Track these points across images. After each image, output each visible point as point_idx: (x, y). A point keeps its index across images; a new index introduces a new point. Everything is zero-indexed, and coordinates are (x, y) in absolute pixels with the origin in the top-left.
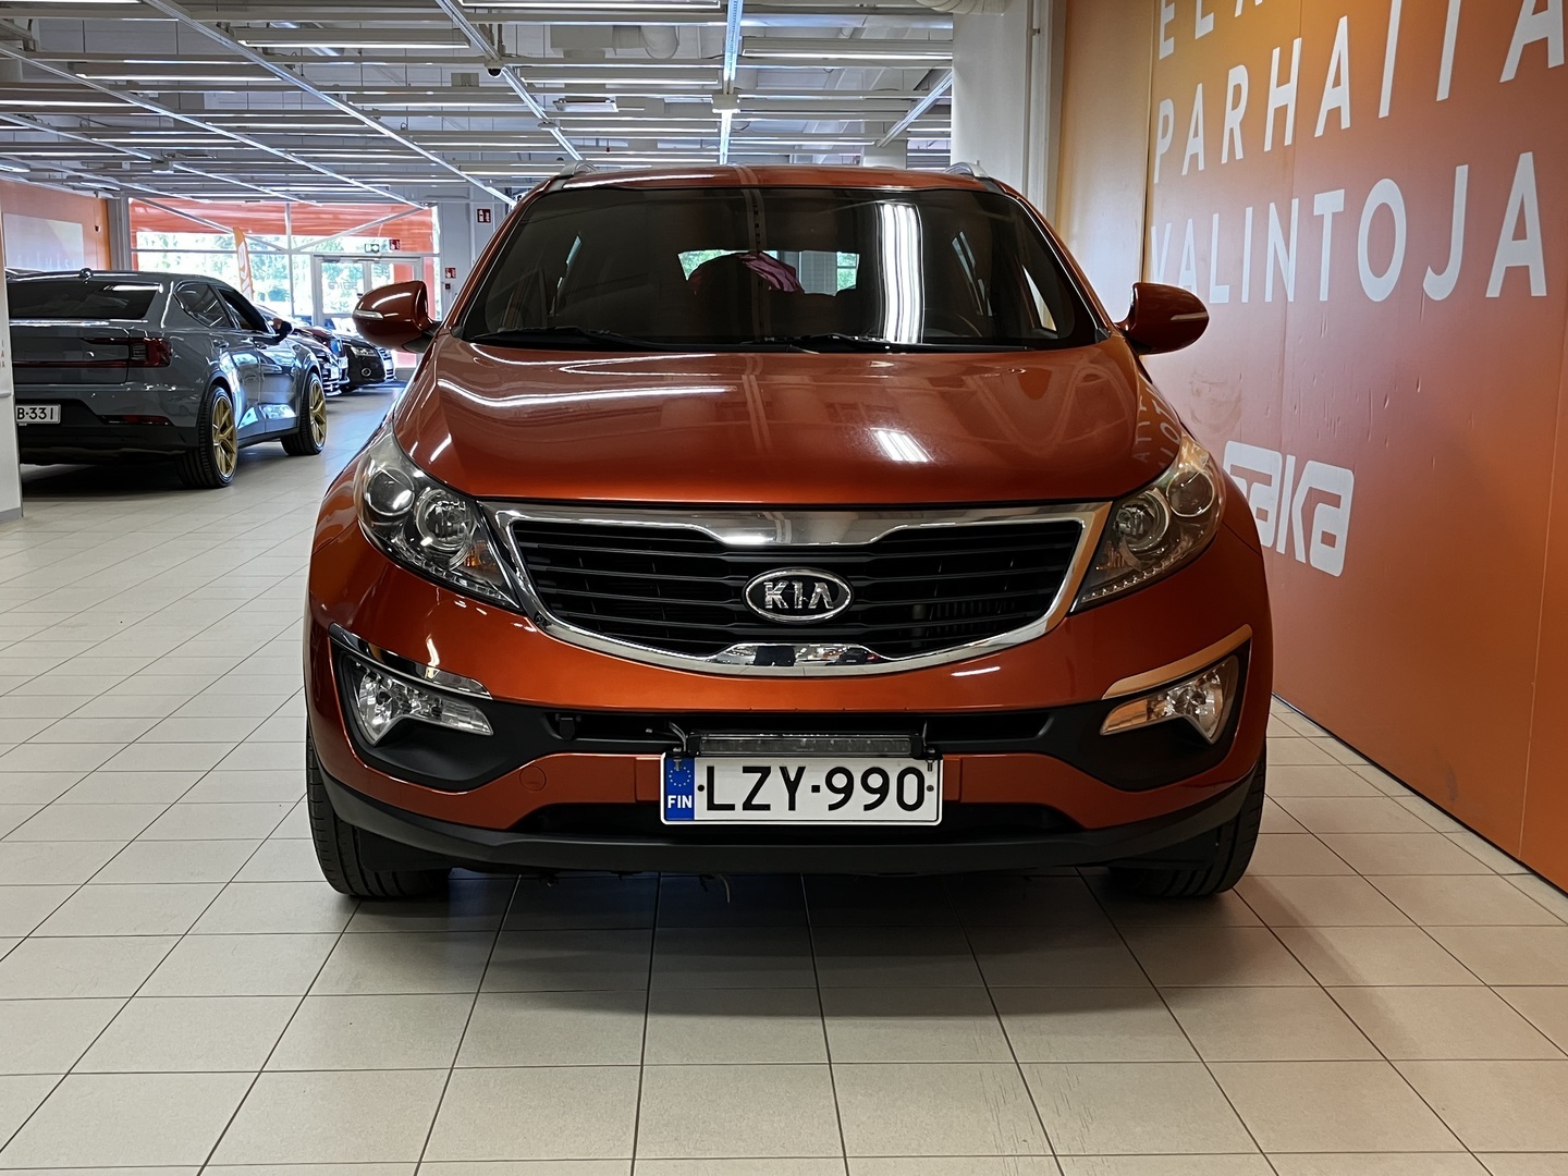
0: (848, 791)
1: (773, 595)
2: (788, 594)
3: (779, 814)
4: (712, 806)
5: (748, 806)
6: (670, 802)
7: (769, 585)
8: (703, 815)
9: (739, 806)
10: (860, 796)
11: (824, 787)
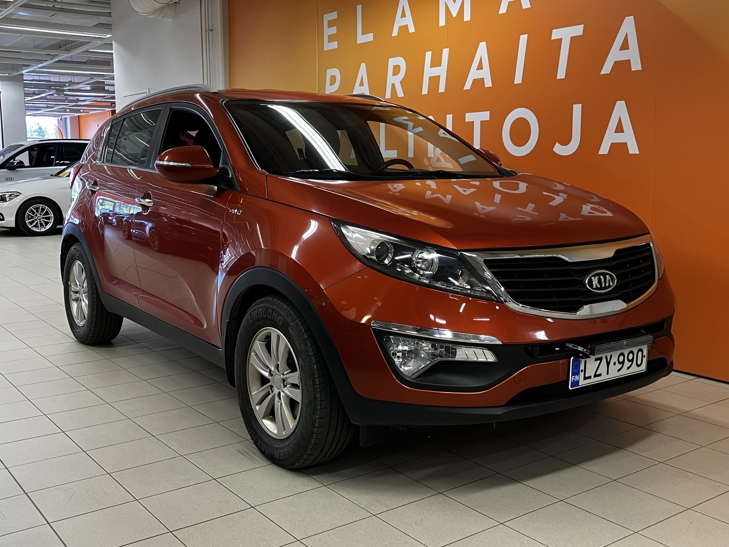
0: (623, 363)
1: (595, 281)
2: (599, 281)
3: (604, 378)
4: (585, 378)
5: (596, 376)
6: (573, 379)
7: (593, 278)
8: (583, 383)
9: (593, 377)
10: (627, 364)
11: (617, 363)
